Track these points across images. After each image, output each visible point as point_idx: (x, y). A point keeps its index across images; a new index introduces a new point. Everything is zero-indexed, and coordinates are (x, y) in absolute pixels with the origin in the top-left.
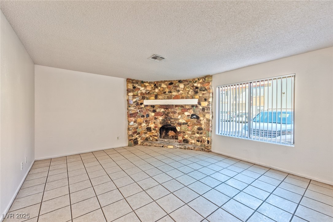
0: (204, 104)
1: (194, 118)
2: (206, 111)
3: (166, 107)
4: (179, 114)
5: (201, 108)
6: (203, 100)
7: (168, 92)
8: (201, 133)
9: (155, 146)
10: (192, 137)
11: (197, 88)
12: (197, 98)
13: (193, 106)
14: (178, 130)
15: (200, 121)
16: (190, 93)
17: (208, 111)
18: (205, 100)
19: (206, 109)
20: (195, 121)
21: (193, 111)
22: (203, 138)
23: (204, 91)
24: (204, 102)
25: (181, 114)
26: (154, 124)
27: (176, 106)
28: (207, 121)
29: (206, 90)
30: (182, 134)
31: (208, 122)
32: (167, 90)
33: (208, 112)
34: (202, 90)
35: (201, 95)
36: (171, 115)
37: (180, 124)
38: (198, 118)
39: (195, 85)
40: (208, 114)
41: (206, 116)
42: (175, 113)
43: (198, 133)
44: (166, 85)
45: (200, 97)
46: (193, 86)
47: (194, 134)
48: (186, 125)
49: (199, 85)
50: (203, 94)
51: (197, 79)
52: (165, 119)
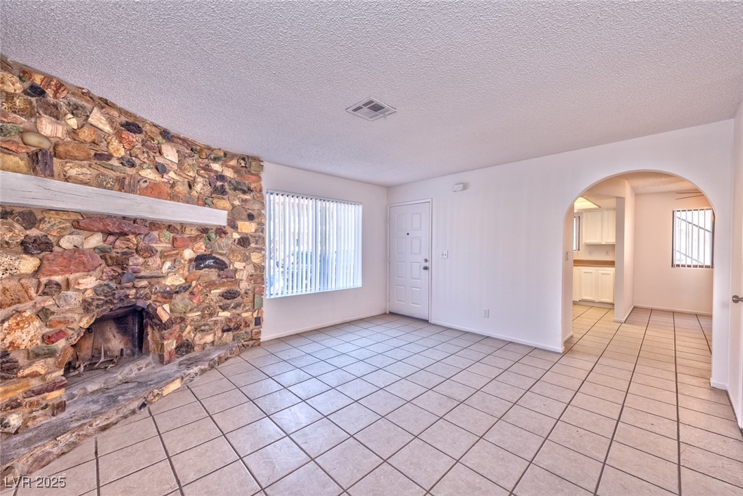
0: (247, 227)
1: (209, 267)
2: (253, 245)
3: (117, 227)
4: (164, 256)
5: (236, 236)
6: (244, 217)
7: (121, 159)
8: (237, 306)
9: (104, 429)
10: (203, 328)
11: (221, 177)
12: (224, 209)
13: (204, 230)
14: (165, 317)
15: (231, 274)
16: (198, 187)
17: (258, 246)
18: (251, 217)
19: (251, 239)
20: (213, 274)
21: (203, 247)
22: (245, 315)
23: (244, 192)
24: (247, 223)
25: (171, 256)
26: (37, 323)
27: (154, 225)
28: (256, 271)
29: (250, 190)
30: (176, 327)
31: (260, 271)
32: (118, 149)
33: (257, 249)
34: (238, 190)
35: (237, 203)
36: (136, 261)
37: (169, 295)
38: (221, 265)
39: (216, 167)
40: (258, 252)
41: (252, 257)
42: (151, 252)
43: (224, 308)
44: (111, 121)
45: (234, 206)
46: (207, 168)
47: (211, 315)
48: (187, 295)
49: (229, 173)
50: (245, 201)
51: (222, 154)
52: (113, 284)
